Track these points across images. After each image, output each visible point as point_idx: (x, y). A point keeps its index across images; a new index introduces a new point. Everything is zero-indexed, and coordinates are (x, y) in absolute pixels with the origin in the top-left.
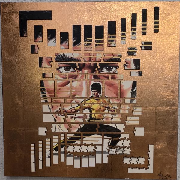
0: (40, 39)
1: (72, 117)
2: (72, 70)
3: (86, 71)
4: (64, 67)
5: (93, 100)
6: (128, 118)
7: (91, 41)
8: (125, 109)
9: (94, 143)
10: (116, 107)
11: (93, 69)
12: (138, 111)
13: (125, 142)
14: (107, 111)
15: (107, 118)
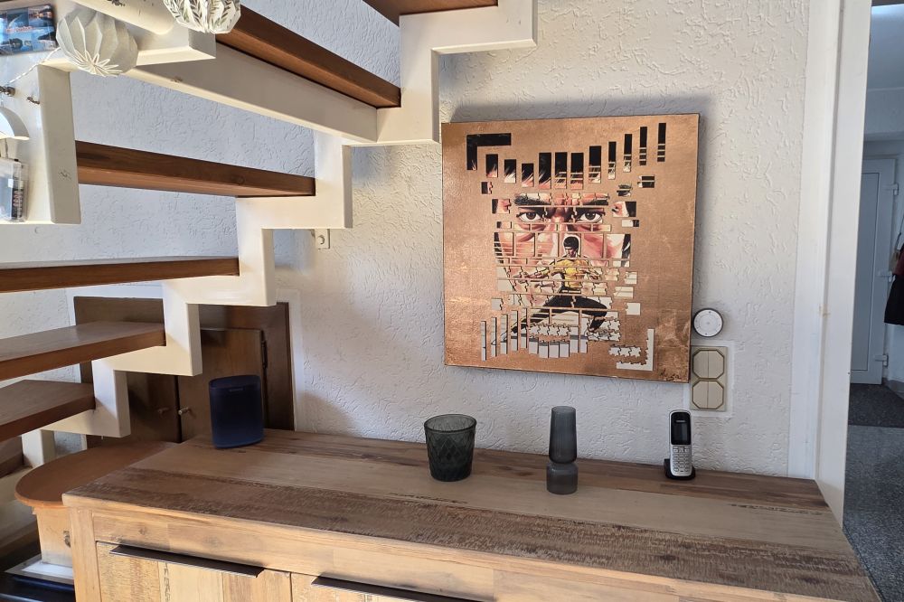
0: (494, 174)
1: (536, 286)
2: (537, 217)
3: (557, 219)
4: (527, 214)
5: (567, 262)
6: (618, 288)
7: (565, 175)
8: (612, 276)
9: (568, 323)
10: (600, 273)
11: (567, 216)
12: (632, 279)
13: (611, 323)
14: (586, 276)
15: (587, 289)
